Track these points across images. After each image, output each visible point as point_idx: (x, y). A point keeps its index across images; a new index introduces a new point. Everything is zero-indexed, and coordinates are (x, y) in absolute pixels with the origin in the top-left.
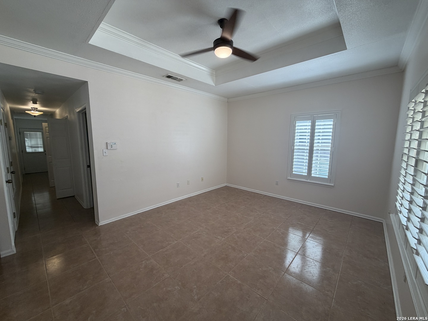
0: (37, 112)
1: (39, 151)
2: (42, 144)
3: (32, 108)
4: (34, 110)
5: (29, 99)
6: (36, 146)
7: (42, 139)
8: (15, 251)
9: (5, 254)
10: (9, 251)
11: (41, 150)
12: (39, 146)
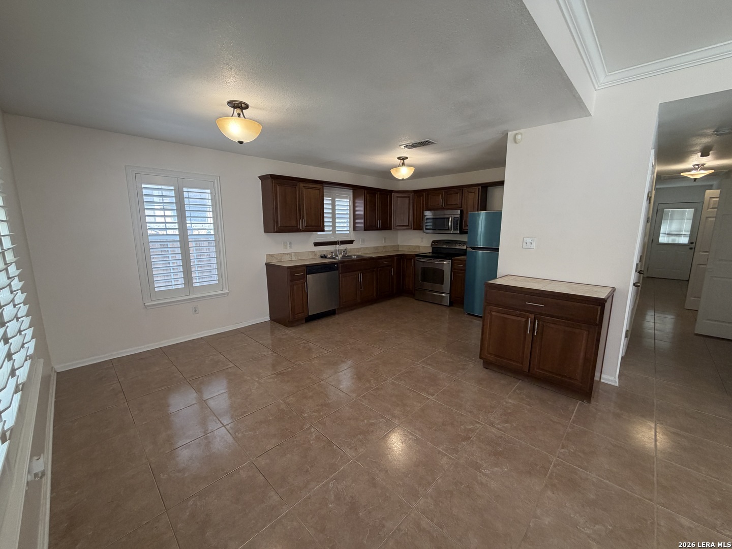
0: (702, 172)
1: (680, 243)
2: (690, 230)
3: (695, 165)
4: (697, 169)
6: (678, 233)
7: (692, 221)
8: (618, 382)
9: (606, 379)
10: (612, 378)
11: (684, 240)
12: (683, 233)
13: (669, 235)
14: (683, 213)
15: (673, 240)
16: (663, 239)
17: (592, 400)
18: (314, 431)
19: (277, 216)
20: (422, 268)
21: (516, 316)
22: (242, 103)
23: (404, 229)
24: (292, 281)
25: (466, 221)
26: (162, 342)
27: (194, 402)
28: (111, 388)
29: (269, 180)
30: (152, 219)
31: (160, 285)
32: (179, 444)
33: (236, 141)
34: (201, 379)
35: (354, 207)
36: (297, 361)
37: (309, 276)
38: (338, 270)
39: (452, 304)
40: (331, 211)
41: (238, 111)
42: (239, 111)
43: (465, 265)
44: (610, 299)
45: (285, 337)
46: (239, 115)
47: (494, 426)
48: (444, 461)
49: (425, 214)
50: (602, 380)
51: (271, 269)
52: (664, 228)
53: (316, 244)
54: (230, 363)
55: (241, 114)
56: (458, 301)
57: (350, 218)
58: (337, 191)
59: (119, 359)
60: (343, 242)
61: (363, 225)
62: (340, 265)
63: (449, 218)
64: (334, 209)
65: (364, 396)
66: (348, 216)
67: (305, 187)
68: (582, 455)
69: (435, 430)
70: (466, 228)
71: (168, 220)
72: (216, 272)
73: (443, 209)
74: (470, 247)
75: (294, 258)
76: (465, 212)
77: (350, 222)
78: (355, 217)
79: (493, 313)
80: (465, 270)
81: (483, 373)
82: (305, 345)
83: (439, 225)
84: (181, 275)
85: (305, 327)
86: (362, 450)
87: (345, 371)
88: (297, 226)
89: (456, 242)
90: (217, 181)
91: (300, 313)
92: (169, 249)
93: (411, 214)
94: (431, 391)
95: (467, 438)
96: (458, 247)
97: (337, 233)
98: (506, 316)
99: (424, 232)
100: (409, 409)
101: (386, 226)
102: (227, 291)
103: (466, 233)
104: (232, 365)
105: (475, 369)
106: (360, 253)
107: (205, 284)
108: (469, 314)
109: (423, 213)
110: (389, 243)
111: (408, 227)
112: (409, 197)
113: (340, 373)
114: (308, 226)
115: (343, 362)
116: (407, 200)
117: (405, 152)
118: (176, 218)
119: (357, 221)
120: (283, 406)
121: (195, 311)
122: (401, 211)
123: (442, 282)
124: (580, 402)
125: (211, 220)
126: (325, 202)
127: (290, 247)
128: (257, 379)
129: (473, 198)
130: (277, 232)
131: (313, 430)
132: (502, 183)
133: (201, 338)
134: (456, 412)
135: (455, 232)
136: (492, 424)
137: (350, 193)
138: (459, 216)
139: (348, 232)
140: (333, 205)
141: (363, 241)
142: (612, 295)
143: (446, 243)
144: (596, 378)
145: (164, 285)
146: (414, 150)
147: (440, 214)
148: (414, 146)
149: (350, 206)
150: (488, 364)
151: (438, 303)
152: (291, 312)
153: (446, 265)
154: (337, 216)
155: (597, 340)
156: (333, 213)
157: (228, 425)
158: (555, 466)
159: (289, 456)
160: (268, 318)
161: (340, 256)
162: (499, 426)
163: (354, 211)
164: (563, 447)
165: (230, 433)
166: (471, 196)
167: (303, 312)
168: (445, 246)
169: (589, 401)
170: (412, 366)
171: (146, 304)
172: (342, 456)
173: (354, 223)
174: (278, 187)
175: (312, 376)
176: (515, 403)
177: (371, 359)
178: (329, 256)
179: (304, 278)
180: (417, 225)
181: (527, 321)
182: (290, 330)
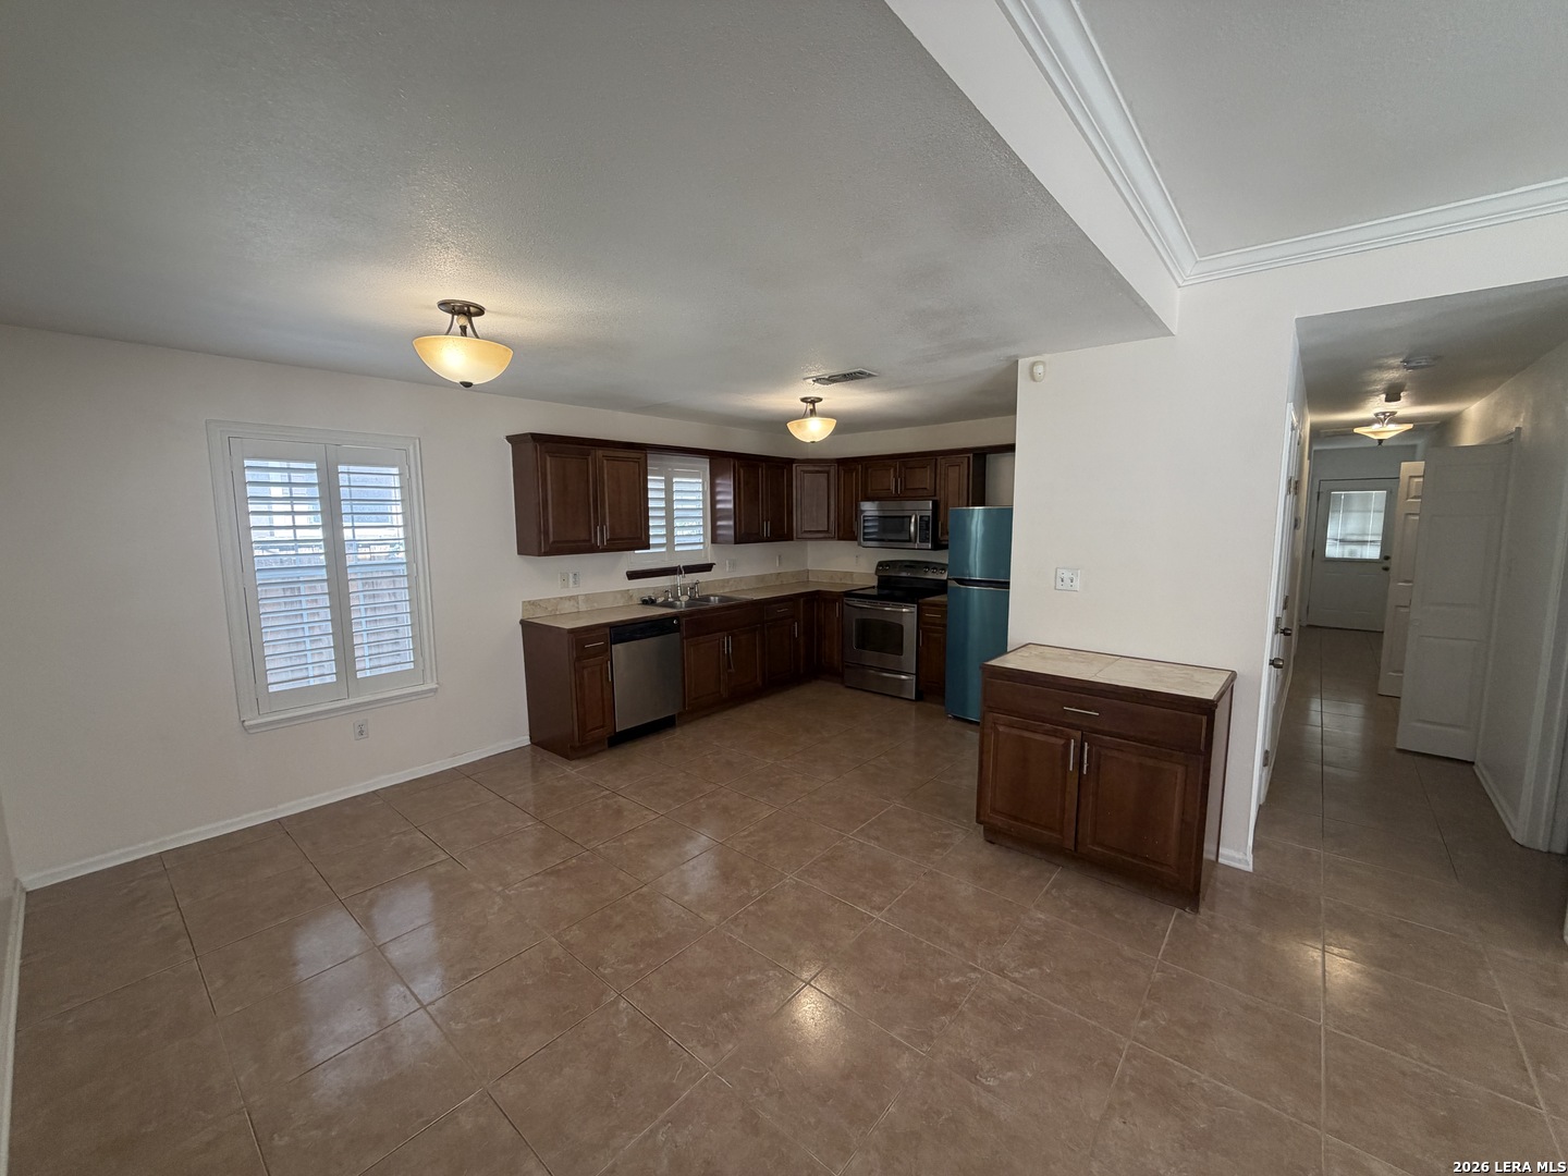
0: (1392, 427)
1: (1364, 557)
2: (1381, 531)
3: (1377, 415)
4: (1382, 421)
5: (1378, 390)
6: (1360, 538)
7: (1383, 514)
8: (1251, 863)
9: (1228, 858)
10: (1239, 856)
11: (1372, 553)
12: (1369, 538)
13: (1343, 541)
14: (1368, 498)
15: (1351, 552)
16: (1332, 551)
17: (1201, 905)
18: (625, 1009)
19: (546, 521)
20: (857, 620)
21: (1046, 733)
22: (469, 305)
23: (817, 539)
24: (578, 659)
25: (945, 525)
26: (281, 807)
27: (355, 952)
28: (160, 926)
29: (531, 445)
30: (264, 520)
31: (280, 676)
32: (320, 1056)
33: (458, 381)
34: (369, 893)
35: (713, 494)
36: (589, 841)
37: (616, 648)
38: (678, 631)
39: (920, 696)
40: (663, 504)
41: (460, 321)
42: (463, 321)
43: (944, 614)
44: (1226, 697)
45: (563, 783)
46: (463, 329)
47: (1006, 976)
48: (904, 1062)
49: (863, 508)
50: (1220, 860)
51: (533, 633)
52: (1334, 529)
53: (632, 575)
54: (440, 851)
55: (469, 326)
56: (933, 688)
57: (704, 518)
58: (676, 461)
59: (180, 852)
60: (690, 569)
61: (732, 532)
62: (684, 621)
63: (910, 517)
64: (669, 500)
65: (736, 918)
66: (700, 514)
67: (609, 458)
68: (1182, 1032)
69: (886, 991)
70: (946, 537)
71: (300, 520)
72: (409, 644)
73: (897, 498)
74: (954, 579)
75: (583, 608)
76: (942, 506)
77: (704, 526)
78: (715, 515)
79: (1001, 729)
80: (945, 626)
81: (986, 855)
82: (609, 802)
83: (890, 531)
84: (330, 654)
85: (607, 759)
86: (729, 1048)
87: (695, 860)
88: (590, 540)
89: (927, 565)
90: (415, 447)
91: (597, 728)
92: (303, 599)
93: (832, 507)
94: (877, 899)
95: (950, 1007)
96: (930, 576)
97: (677, 549)
98: (1026, 734)
99: (859, 544)
100: (831, 944)
101: (781, 531)
102: (435, 686)
103: (946, 547)
104: (444, 857)
105: (967, 844)
106: (726, 591)
107: (384, 671)
108: (956, 718)
109: (857, 506)
110: (790, 567)
111: (827, 535)
112: (828, 473)
113: (684, 867)
114: (615, 540)
115: (690, 838)
116: (822, 479)
117: (815, 390)
118: (319, 516)
119: (719, 523)
120: (558, 952)
121: (361, 733)
122: (811, 500)
123: (898, 648)
124: (1177, 911)
125: (399, 520)
126: (650, 485)
127: (575, 583)
128: (500, 888)
129: (956, 478)
130: (546, 554)
131: (623, 1005)
132: (1011, 448)
133: (373, 792)
134: (930, 946)
135: (924, 545)
136: (1001, 971)
137: (704, 465)
138: (930, 513)
139: (701, 547)
140: (669, 491)
141: (733, 564)
142: (1228, 689)
143: (906, 566)
144: (1208, 855)
145: (290, 677)
146: (833, 386)
147: (893, 508)
148: (832, 380)
149: (704, 492)
150: (993, 835)
151: (893, 693)
152: (576, 729)
153: (908, 612)
154: (676, 514)
155: (1203, 784)
156: (669, 509)
157: (432, 1003)
158: (1128, 1059)
159: (567, 1071)
160: (525, 740)
161: (685, 599)
162: (1017, 975)
163: (714, 502)
164: (1144, 1016)
165: (436, 1023)
166: (953, 473)
167: (602, 727)
168: (904, 574)
169: (1195, 908)
170: (837, 843)
171: (246, 723)
172: (686, 1066)
173: (714, 528)
174: (548, 458)
175: (622, 876)
176: (1048, 920)
177: (752, 829)
178: (660, 600)
179: (606, 651)
180: (846, 529)
181: (1067, 746)
182: (575, 767)
